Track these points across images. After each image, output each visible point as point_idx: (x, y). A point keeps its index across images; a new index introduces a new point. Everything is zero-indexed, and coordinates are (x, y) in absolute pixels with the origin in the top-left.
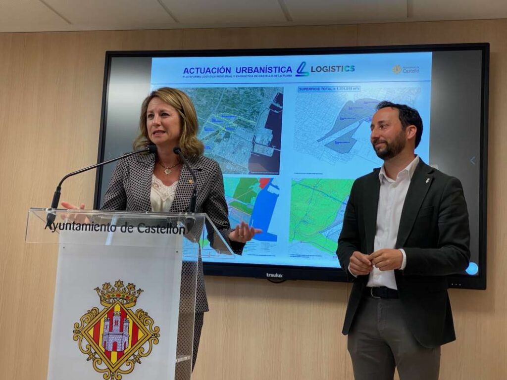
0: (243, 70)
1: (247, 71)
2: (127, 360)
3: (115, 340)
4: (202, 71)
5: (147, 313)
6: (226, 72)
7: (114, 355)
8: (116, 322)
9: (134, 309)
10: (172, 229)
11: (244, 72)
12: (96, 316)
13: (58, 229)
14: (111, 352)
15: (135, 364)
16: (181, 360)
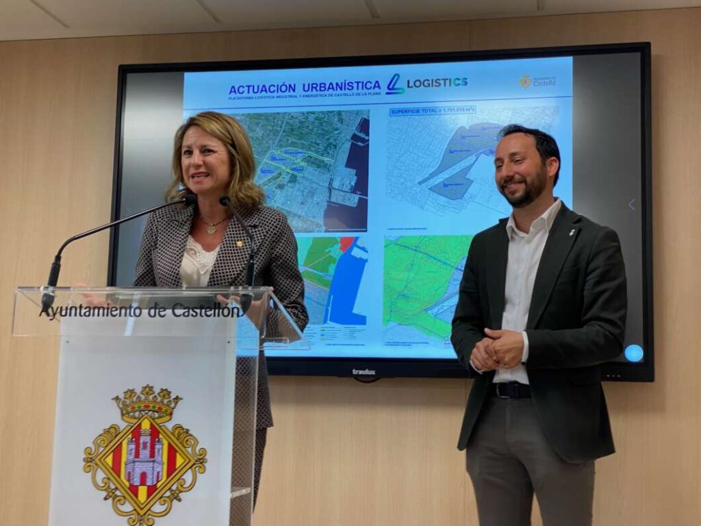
0: (313, 87)
1: (318, 88)
2: (161, 497)
3: (144, 470)
4: (256, 91)
5: (187, 431)
6: (289, 91)
7: (143, 491)
8: (145, 444)
9: (170, 426)
10: (221, 311)
11: (314, 89)
12: (116, 436)
13: (58, 315)
14: (137, 486)
15: (173, 503)
16: (237, 494)
